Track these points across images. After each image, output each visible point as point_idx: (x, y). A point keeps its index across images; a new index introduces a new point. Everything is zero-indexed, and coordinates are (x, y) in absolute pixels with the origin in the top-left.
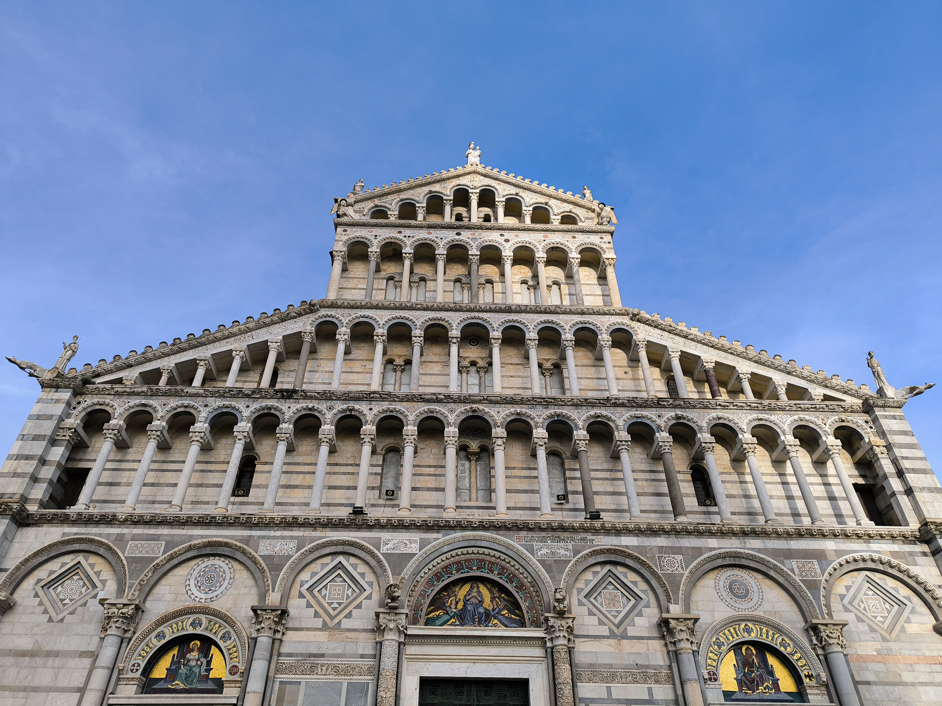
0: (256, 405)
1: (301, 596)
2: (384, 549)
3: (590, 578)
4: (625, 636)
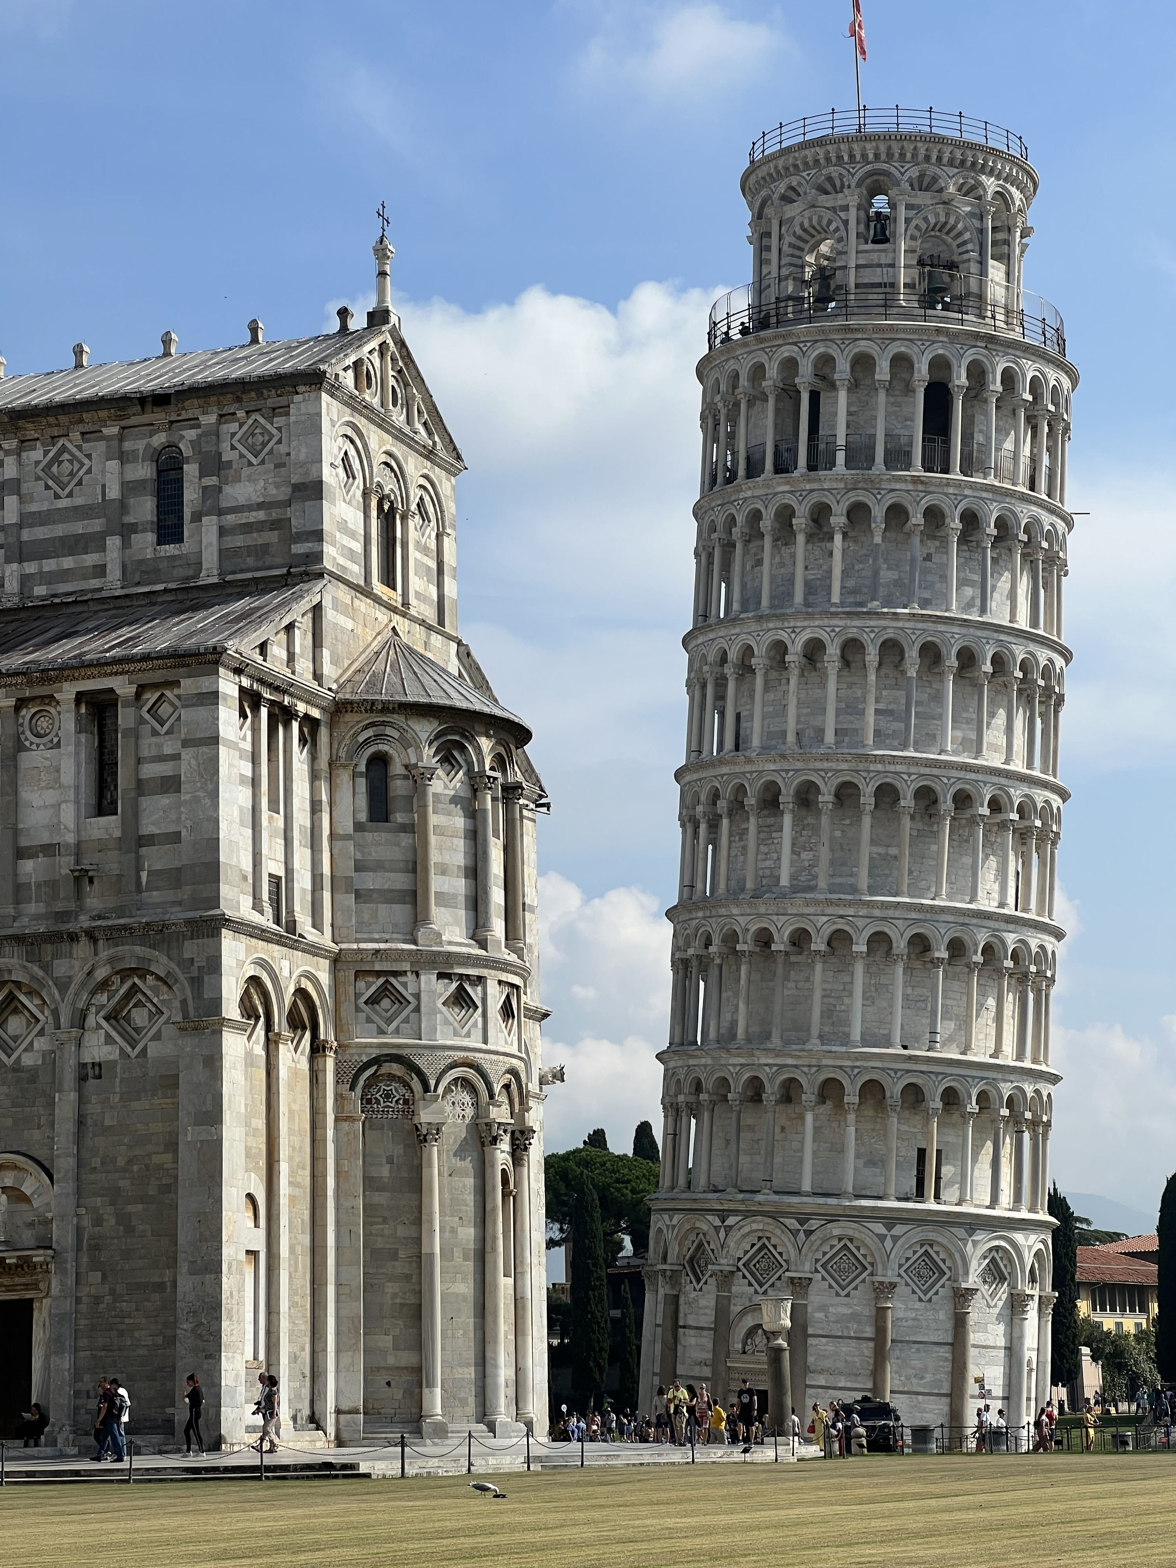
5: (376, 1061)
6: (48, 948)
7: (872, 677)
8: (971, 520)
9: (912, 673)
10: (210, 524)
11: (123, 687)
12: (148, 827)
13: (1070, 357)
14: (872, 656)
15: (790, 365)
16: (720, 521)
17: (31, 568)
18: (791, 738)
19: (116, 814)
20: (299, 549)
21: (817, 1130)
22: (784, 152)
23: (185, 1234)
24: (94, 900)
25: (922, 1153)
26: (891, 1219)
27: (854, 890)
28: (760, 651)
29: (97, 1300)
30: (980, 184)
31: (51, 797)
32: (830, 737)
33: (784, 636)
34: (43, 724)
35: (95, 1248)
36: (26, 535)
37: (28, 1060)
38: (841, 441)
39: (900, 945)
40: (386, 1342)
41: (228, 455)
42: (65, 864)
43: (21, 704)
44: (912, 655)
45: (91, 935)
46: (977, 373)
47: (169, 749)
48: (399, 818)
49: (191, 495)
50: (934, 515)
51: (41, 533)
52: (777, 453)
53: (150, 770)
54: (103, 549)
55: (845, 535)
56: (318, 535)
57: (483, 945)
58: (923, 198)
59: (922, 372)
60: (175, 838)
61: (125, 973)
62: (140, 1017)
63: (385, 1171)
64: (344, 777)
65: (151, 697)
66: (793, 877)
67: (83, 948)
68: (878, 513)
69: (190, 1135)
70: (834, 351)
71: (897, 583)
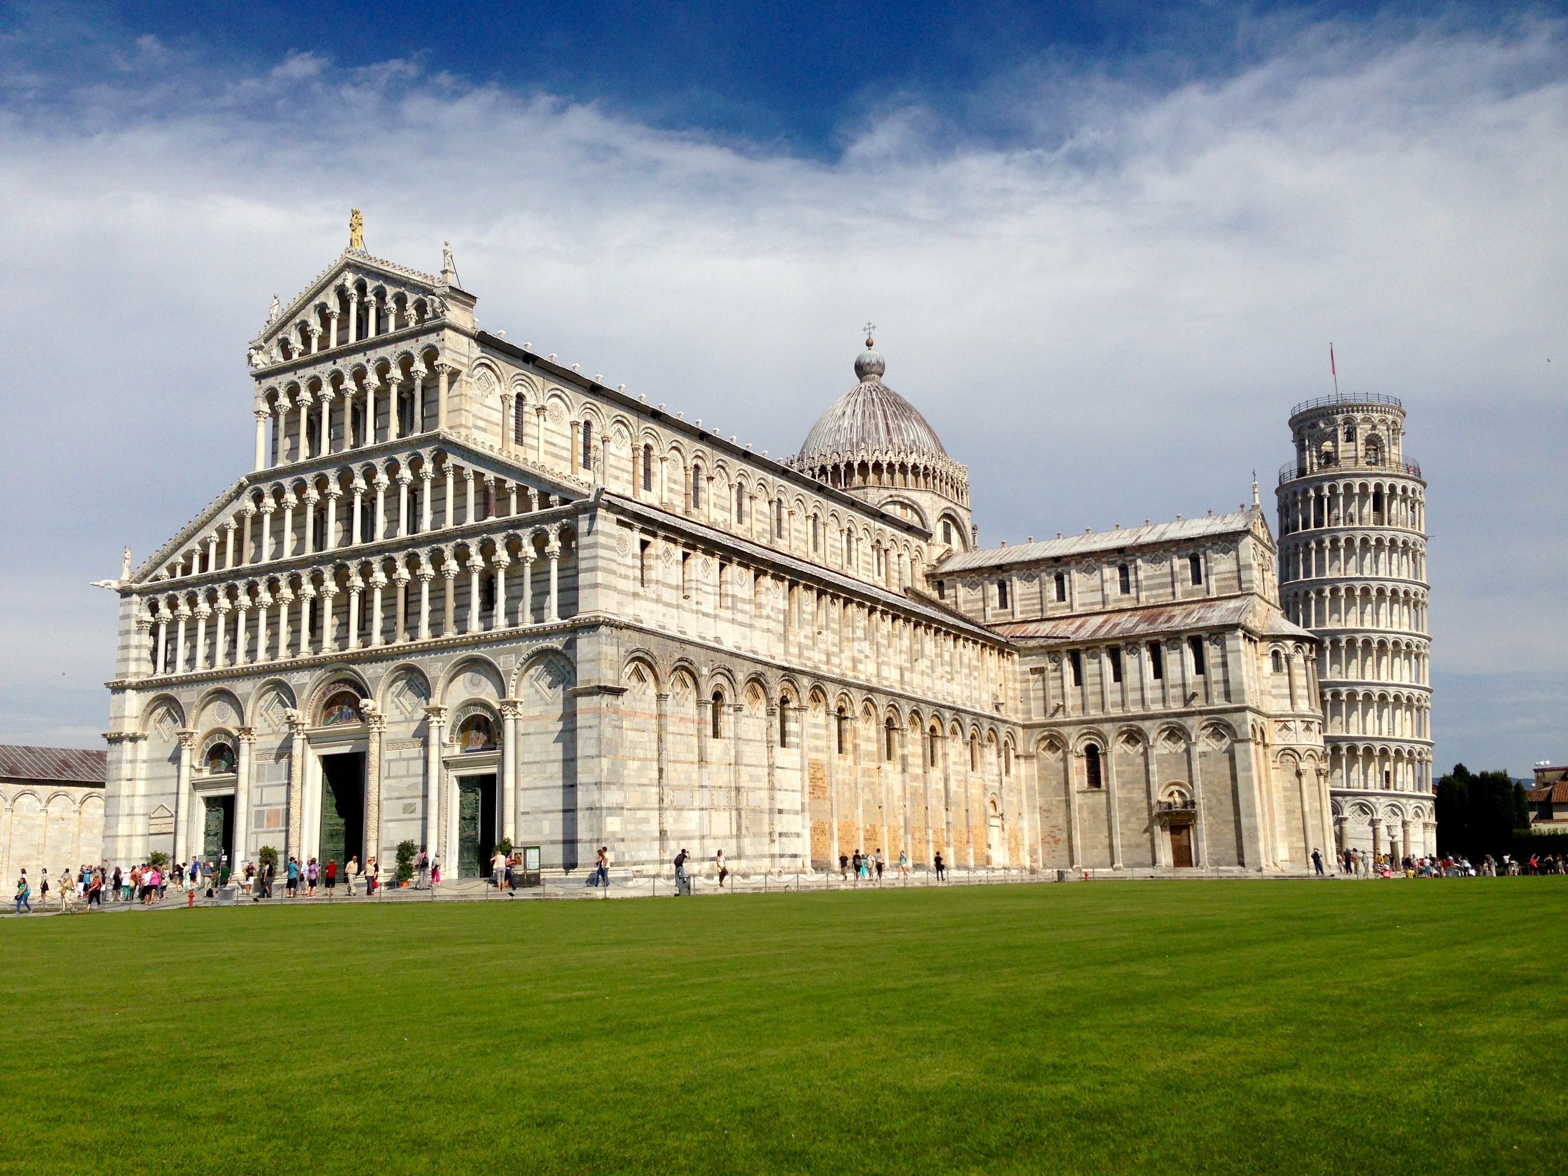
1: (262, 715)
2: (293, 682)
3: (399, 683)
4: (412, 720)
5: (1284, 750)
6: (1185, 717)
8: (1393, 542)
9: (1373, 599)
10: (1212, 579)
11: (1205, 635)
12: (1216, 678)
14: (1358, 594)
19: (1204, 674)
21: (1347, 765)
24: (1199, 701)
25: (1388, 772)
26: (1378, 797)
28: (1312, 592)
29: (1212, 825)
31: (1181, 668)
34: (1175, 646)
38: (1341, 515)
40: (1294, 839)
41: (1216, 556)
42: (1188, 690)
43: (1168, 640)
44: (1373, 592)
46: (1392, 488)
47: (1221, 653)
48: (1284, 671)
49: (1204, 569)
50: (1379, 541)
51: (1150, 582)
53: (1215, 660)
54: (1173, 587)
56: (1251, 581)
57: (1313, 710)
58: (1366, 426)
59: (1372, 489)
60: (1226, 681)
61: (1211, 725)
62: (1217, 737)
63: (1289, 785)
64: (1265, 658)
65: (1214, 637)
66: (1331, 673)
67: (1197, 716)
68: (1357, 541)
70: (1336, 483)
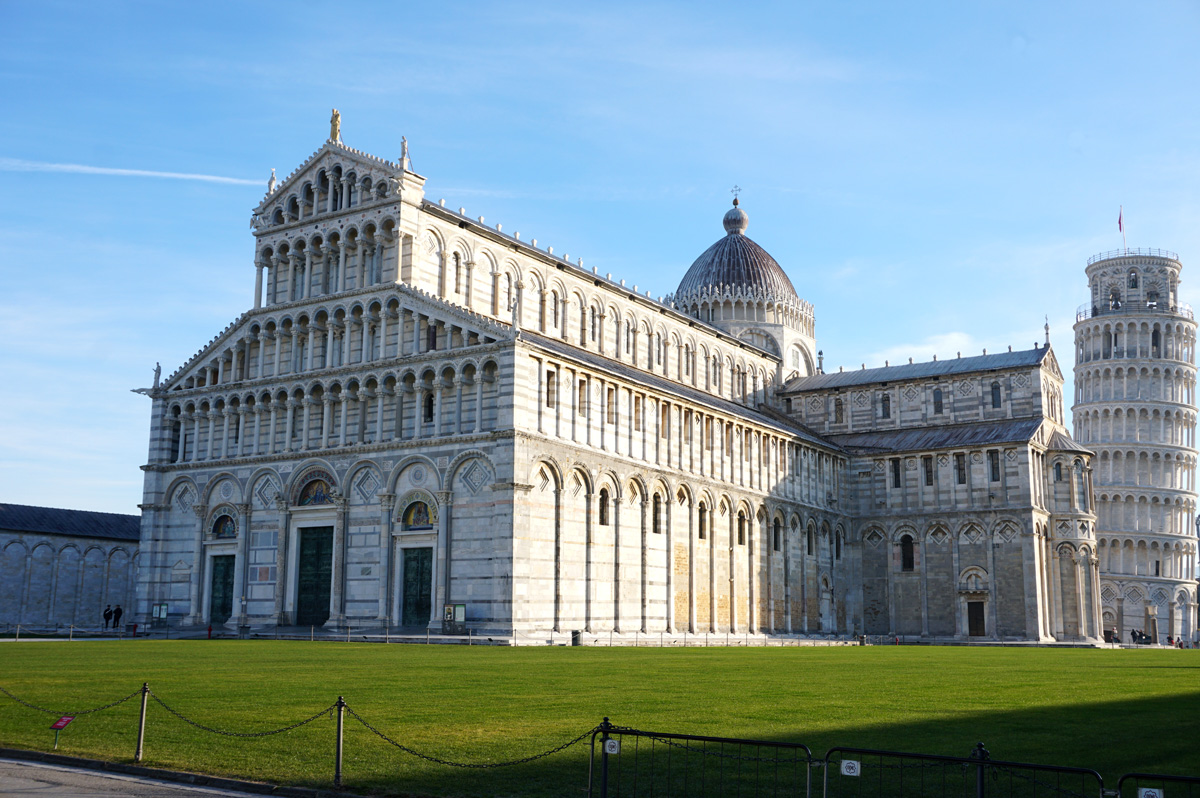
0: (229, 394)
2: (280, 471)
3: (360, 475)
4: (369, 504)
5: (1063, 543)
6: (983, 515)
7: (1137, 420)
8: (1168, 371)
9: (1150, 419)
10: (1009, 402)
11: (1000, 449)
12: (1008, 485)
13: (1195, 320)
14: (1138, 413)
15: (1107, 326)
16: (1085, 373)
17: (957, 414)
18: (1111, 438)
19: (998, 480)
20: (1035, 410)
21: (1124, 555)
22: (1102, 262)
23: (1026, 588)
24: (994, 503)
25: (1158, 563)
26: (1149, 582)
27: (1133, 483)
28: (1100, 412)
29: (1001, 603)
30: (1165, 270)
31: (981, 476)
32: (1124, 438)
33: (1108, 408)
34: (977, 458)
35: (1000, 590)
36: (956, 405)
37: (978, 543)
38: (1125, 349)
39: (1149, 499)
40: (1068, 615)
41: (1013, 385)
42: (986, 494)
43: (971, 452)
44: (1150, 413)
45: (995, 512)
46: (1168, 327)
47: (1014, 464)
48: (1064, 479)
49: (1003, 395)
50: (1156, 370)
51: (960, 405)
52: (1104, 354)
53: (1008, 470)
54: (978, 409)
55: (1127, 376)
56: (1041, 406)
57: (1087, 512)
58: (1148, 275)
59: (1151, 328)
60: (1018, 487)
61: (1004, 521)
62: (1008, 532)
63: (1065, 572)
64: (1051, 469)
65: (1008, 452)
66: (1113, 479)
67: (993, 515)
68: (1138, 370)
69: (1026, 563)
70: (1122, 322)
71: (1145, 391)
